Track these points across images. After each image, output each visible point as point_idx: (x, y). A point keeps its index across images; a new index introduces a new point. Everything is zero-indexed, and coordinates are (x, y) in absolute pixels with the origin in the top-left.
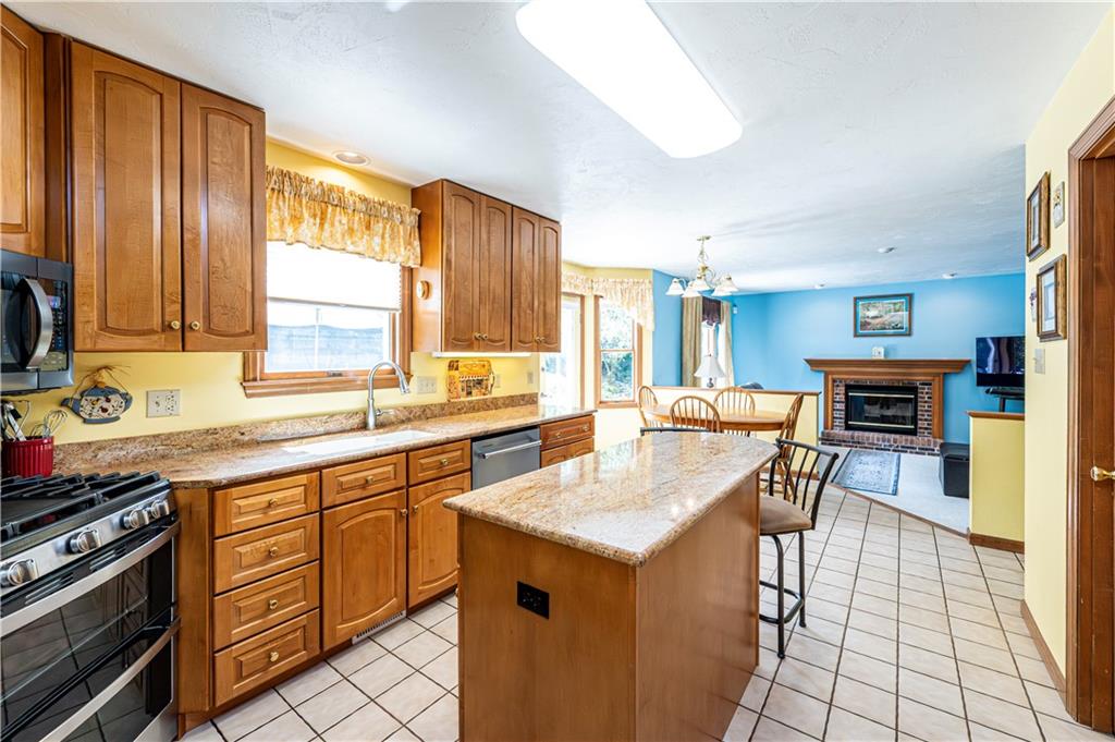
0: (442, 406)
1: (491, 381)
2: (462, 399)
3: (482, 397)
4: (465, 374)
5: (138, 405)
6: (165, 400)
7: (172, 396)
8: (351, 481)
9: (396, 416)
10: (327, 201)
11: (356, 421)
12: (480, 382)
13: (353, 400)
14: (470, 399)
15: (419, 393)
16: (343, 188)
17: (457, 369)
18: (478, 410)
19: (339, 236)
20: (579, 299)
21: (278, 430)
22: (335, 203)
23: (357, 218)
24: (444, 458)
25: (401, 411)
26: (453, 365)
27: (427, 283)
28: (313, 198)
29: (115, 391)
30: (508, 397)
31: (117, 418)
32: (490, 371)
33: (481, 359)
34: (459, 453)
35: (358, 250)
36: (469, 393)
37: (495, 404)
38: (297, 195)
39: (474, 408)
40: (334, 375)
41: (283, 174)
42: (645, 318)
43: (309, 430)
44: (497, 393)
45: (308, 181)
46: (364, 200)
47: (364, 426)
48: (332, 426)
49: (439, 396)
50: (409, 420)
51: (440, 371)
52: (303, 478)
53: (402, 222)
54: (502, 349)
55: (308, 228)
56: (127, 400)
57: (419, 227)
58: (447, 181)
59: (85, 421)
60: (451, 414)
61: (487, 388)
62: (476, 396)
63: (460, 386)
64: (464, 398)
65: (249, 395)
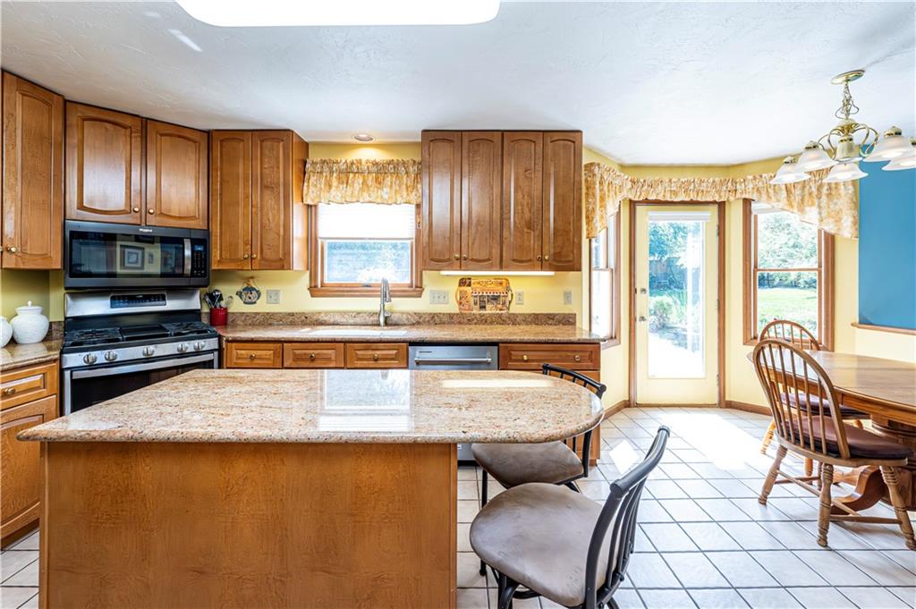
0: (451, 316)
1: (509, 298)
2: (474, 312)
3: (498, 312)
4: (478, 290)
5: (263, 296)
6: (273, 297)
7: (277, 292)
8: (301, 355)
9: (407, 319)
10: (349, 171)
11: (374, 318)
12: (495, 298)
13: (373, 304)
14: (483, 312)
15: (431, 303)
16: (361, 160)
17: (469, 285)
18: (492, 323)
19: (356, 192)
20: (715, 208)
21: (325, 318)
22: (356, 170)
23: (370, 178)
25: (412, 316)
26: (464, 282)
28: (341, 172)
29: (254, 289)
30: (530, 315)
31: (255, 303)
32: (508, 289)
33: (496, 278)
34: (394, 352)
35: (371, 199)
36: (483, 307)
37: (514, 320)
38: (331, 172)
39: (484, 321)
40: (367, 286)
41: (323, 162)
42: (838, 221)
44: (515, 309)
45: (337, 162)
46: (375, 164)
47: (379, 325)
48: (358, 320)
49: (452, 307)
50: (418, 323)
51: (452, 286)
52: (272, 346)
53: (406, 173)
54: (490, 267)
55: (339, 191)
56: (259, 294)
59: (245, 303)
60: (460, 323)
61: (504, 304)
62: (490, 310)
63: (472, 300)
64: (476, 311)
65: (312, 296)
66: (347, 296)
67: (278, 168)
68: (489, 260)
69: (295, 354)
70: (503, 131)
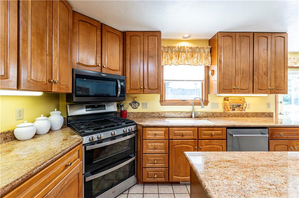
0: (221, 113)
1: (245, 106)
2: (230, 112)
3: (240, 112)
4: (231, 102)
5: (141, 105)
6: (145, 105)
7: (146, 104)
8: (178, 133)
9: (203, 115)
10: (180, 51)
11: (189, 115)
12: (239, 106)
13: (188, 109)
14: (234, 112)
15: (211, 108)
16: (185, 46)
17: (228, 100)
18: (238, 116)
19: (183, 60)
22: (182, 51)
23: (189, 54)
24: (213, 132)
25: (204, 113)
26: (226, 99)
27: (213, 70)
28: (176, 52)
29: (137, 102)
30: (254, 113)
31: (137, 108)
32: (244, 102)
33: (239, 97)
34: (220, 132)
35: (189, 63)
36: (234, 110)
37: (247, 115)
38: (172, 52)
39: (235, 115)
40: (183, 101)
41: (168, 47)
43: (175, 116)
44: (247, 110)
45: (175, 47)
46: (191, 48)
47: (191, 117)
48: (182, 115)
49: (220, 109)
50: (207, 117)
51: (221, 101)
52: (164, 129)
53: (204, 52)
54: (248, 93)
55: (174, 60)
56: (139, 104)
57: (211, 52)
58: (219, 32)
59: (133, 108)
60: (225, 117)
61: (242, 108)
62: (237, 111)
63: (229, 107)
64: (231, 111)
65: (161, 105)
66: (176, 105)
67: (155, 48)
68: (248, 89)
69: (175, 133)
70: (254, 33)
